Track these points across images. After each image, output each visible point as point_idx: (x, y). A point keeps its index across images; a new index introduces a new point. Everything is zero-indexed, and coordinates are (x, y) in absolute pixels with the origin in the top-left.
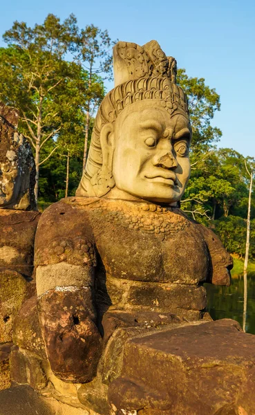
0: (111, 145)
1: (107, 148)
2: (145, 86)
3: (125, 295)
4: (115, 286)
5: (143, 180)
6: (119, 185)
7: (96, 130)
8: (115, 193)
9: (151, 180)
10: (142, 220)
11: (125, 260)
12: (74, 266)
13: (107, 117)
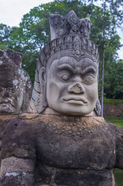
0: (44, 80)
1: (42, 82)
2: (63, 42)
3: (53, 177)
4: (48, 171)
5: (62, 102)
6: (49, 106)
7: (37, 71)
8: (48, 111)
9: (67, 102)
10: (64, 127)
11: (51, 154)
12: (18, 159)
13: (43, 63)
